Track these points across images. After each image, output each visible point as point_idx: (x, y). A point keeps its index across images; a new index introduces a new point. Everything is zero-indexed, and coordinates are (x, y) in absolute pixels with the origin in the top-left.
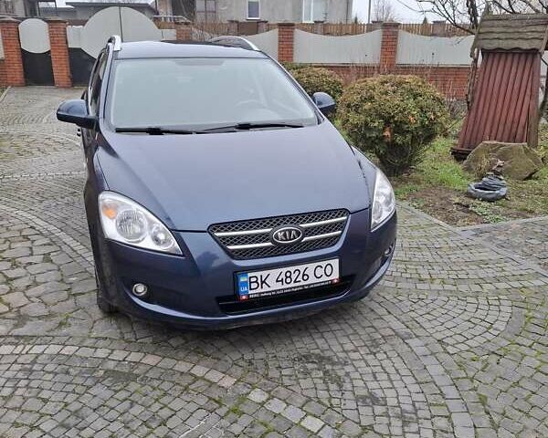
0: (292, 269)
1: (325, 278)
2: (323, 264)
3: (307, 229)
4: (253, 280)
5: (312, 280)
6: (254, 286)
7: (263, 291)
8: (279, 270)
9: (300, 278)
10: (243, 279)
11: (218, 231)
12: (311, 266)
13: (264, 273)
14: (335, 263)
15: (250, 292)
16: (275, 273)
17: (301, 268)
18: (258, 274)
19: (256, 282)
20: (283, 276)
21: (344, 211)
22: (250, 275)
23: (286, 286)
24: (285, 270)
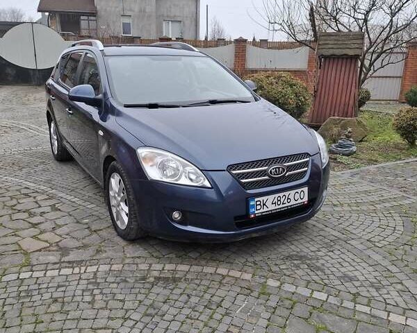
0: (281, 195)
1: (300, 201)
2: (299, 190)
3: (288, 167)
4: (258, 203)
5: (293, 202)
6: (259, 207)
7: (264, 210)
8: (274, 196)
9: (286, 201)
10: (252, 203)
11: (234, 170)
12: (293, 192)
13: (265, 198)
14: (306, 189)
15: (257, 212)
16: (271, 198)
17: (287, 193)
18: (261, 199)
19: (260, 204)
20: (276, 200)
21: (307, 155)
22: (256, 200)
23: (278, 207)
24: (277, 195)
